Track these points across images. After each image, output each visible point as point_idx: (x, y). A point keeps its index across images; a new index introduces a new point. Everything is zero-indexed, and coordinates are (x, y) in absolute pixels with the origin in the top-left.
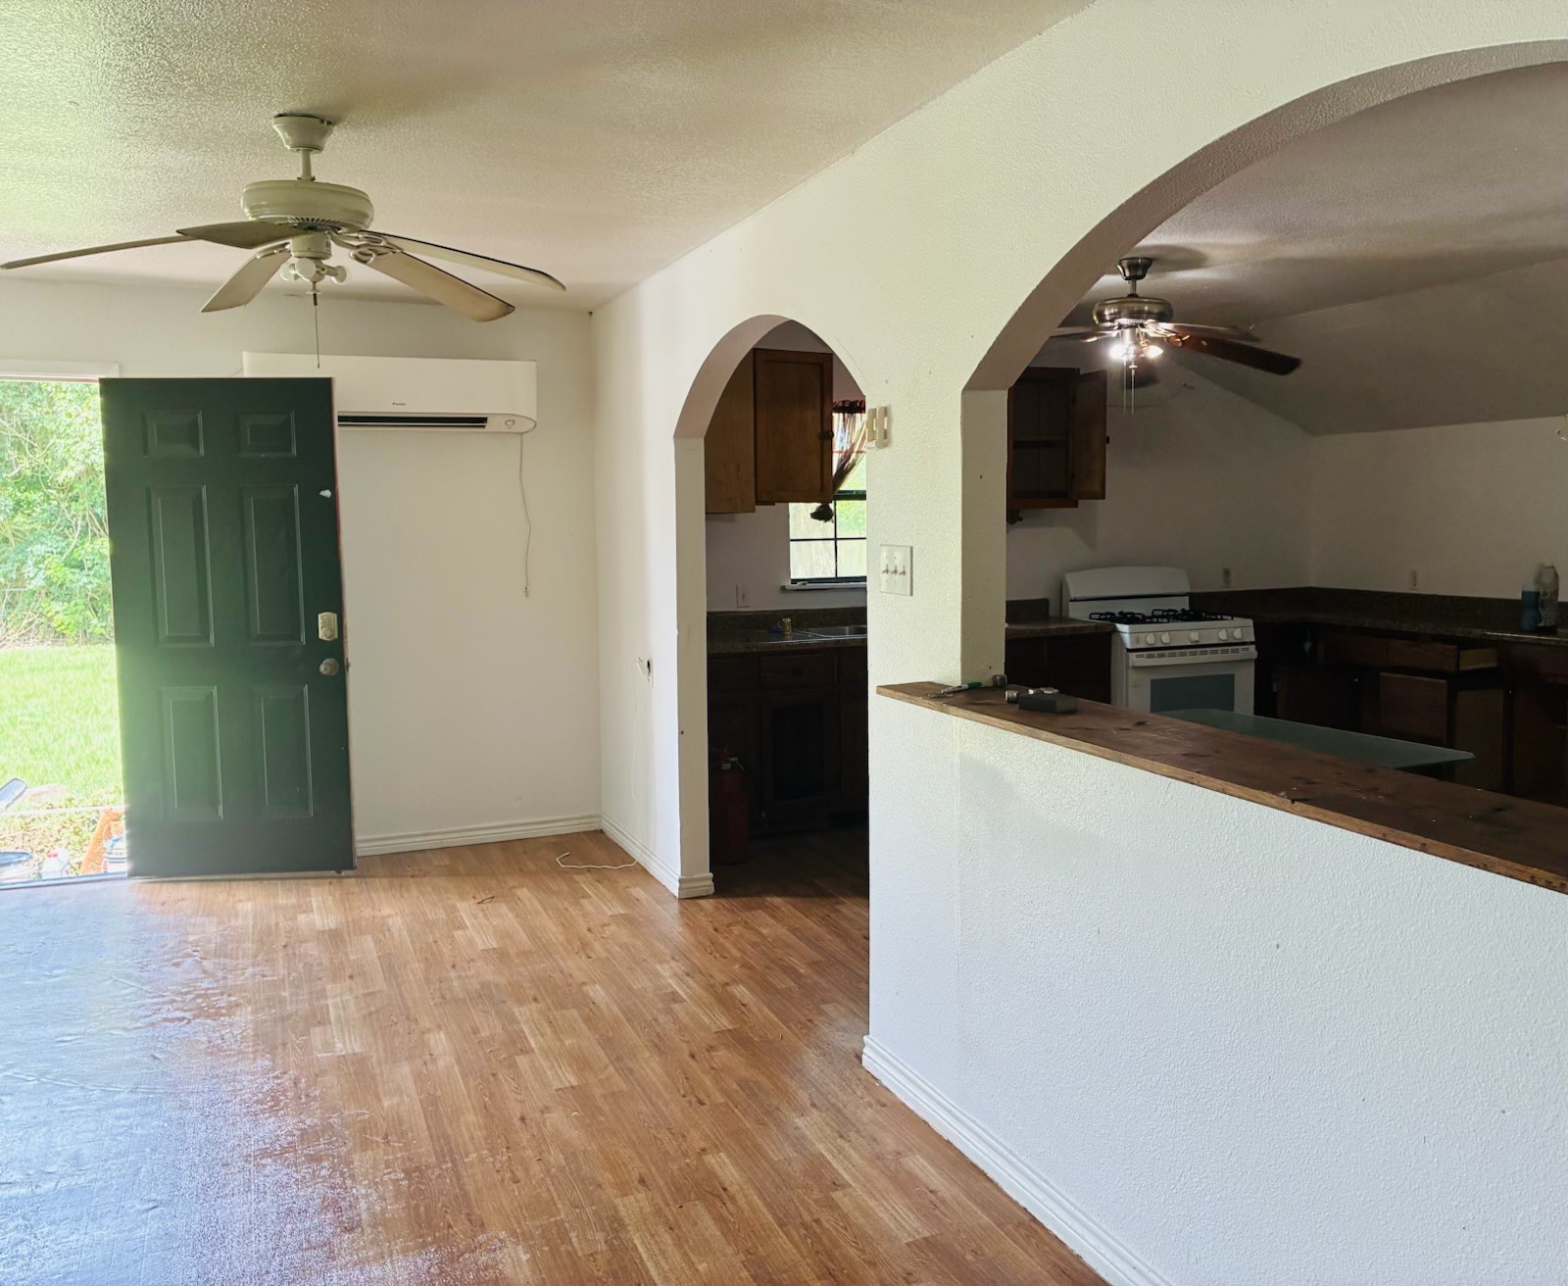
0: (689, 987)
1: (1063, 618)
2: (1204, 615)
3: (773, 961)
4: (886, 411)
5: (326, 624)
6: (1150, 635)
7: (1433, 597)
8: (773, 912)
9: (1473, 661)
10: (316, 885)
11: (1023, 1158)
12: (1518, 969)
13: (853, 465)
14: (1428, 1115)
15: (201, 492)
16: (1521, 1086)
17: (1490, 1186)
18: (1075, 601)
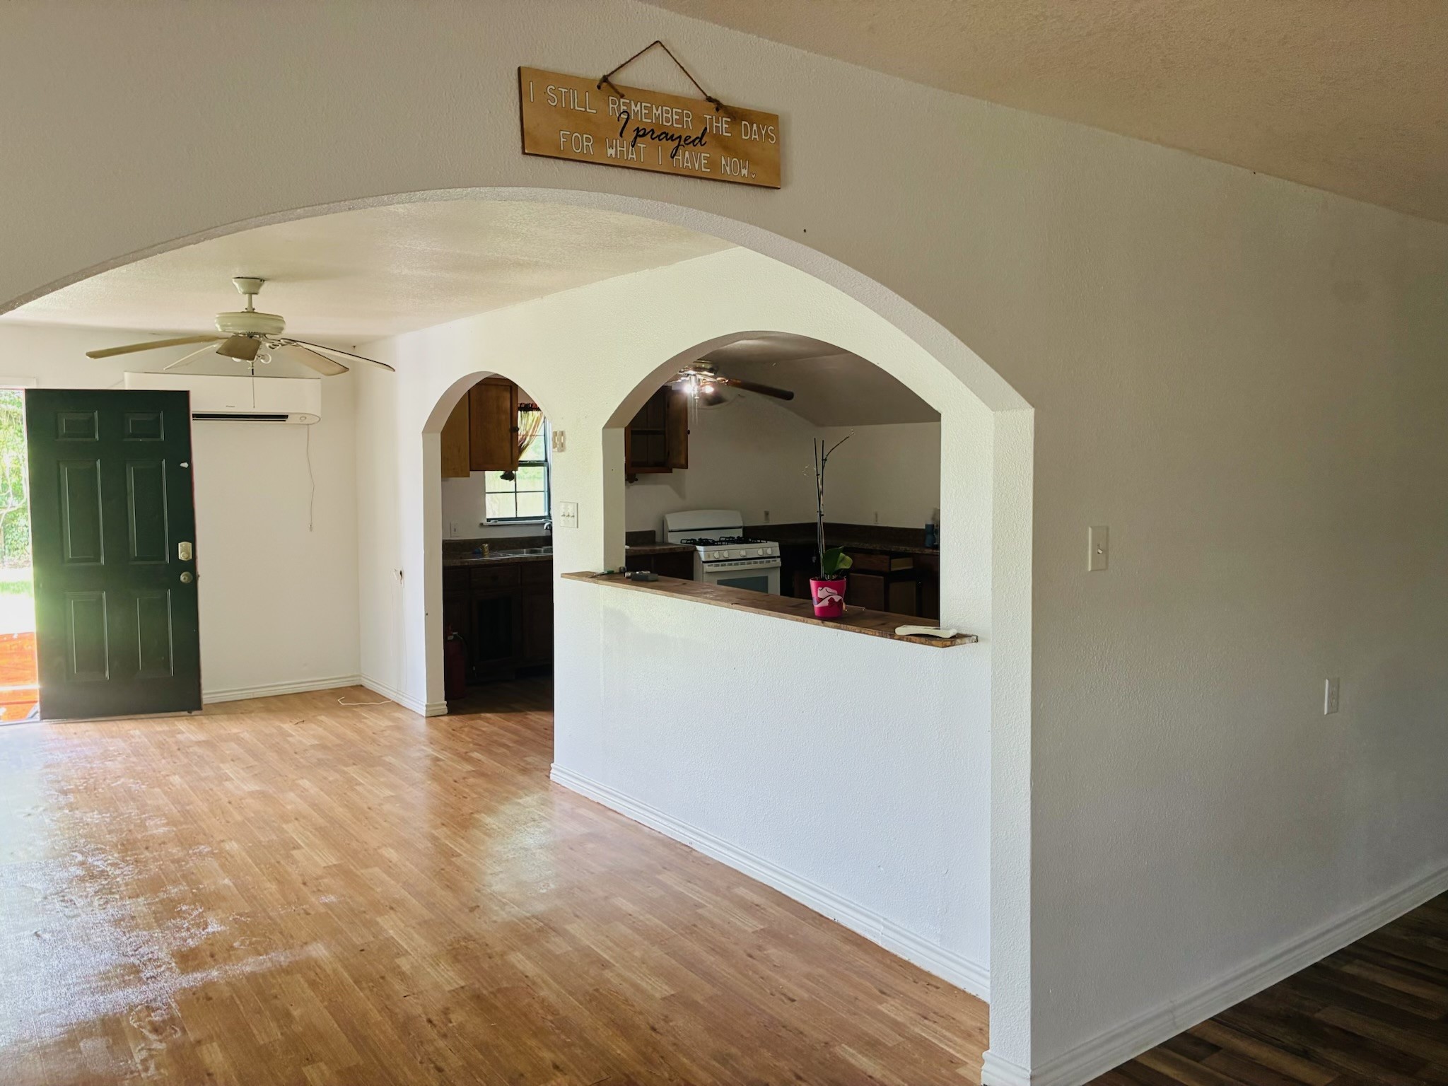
0: (444, 754)
1: (664, 543)
2: (750, 540)
3: (492, 741)
4: (562, 433)
5: (185, 550)
6: (717, 552)
8: (487, 720)
9: (899, 565)
10: (177, 720)
13: (528, 445)
15: (96, 464)
18: (672, 531)
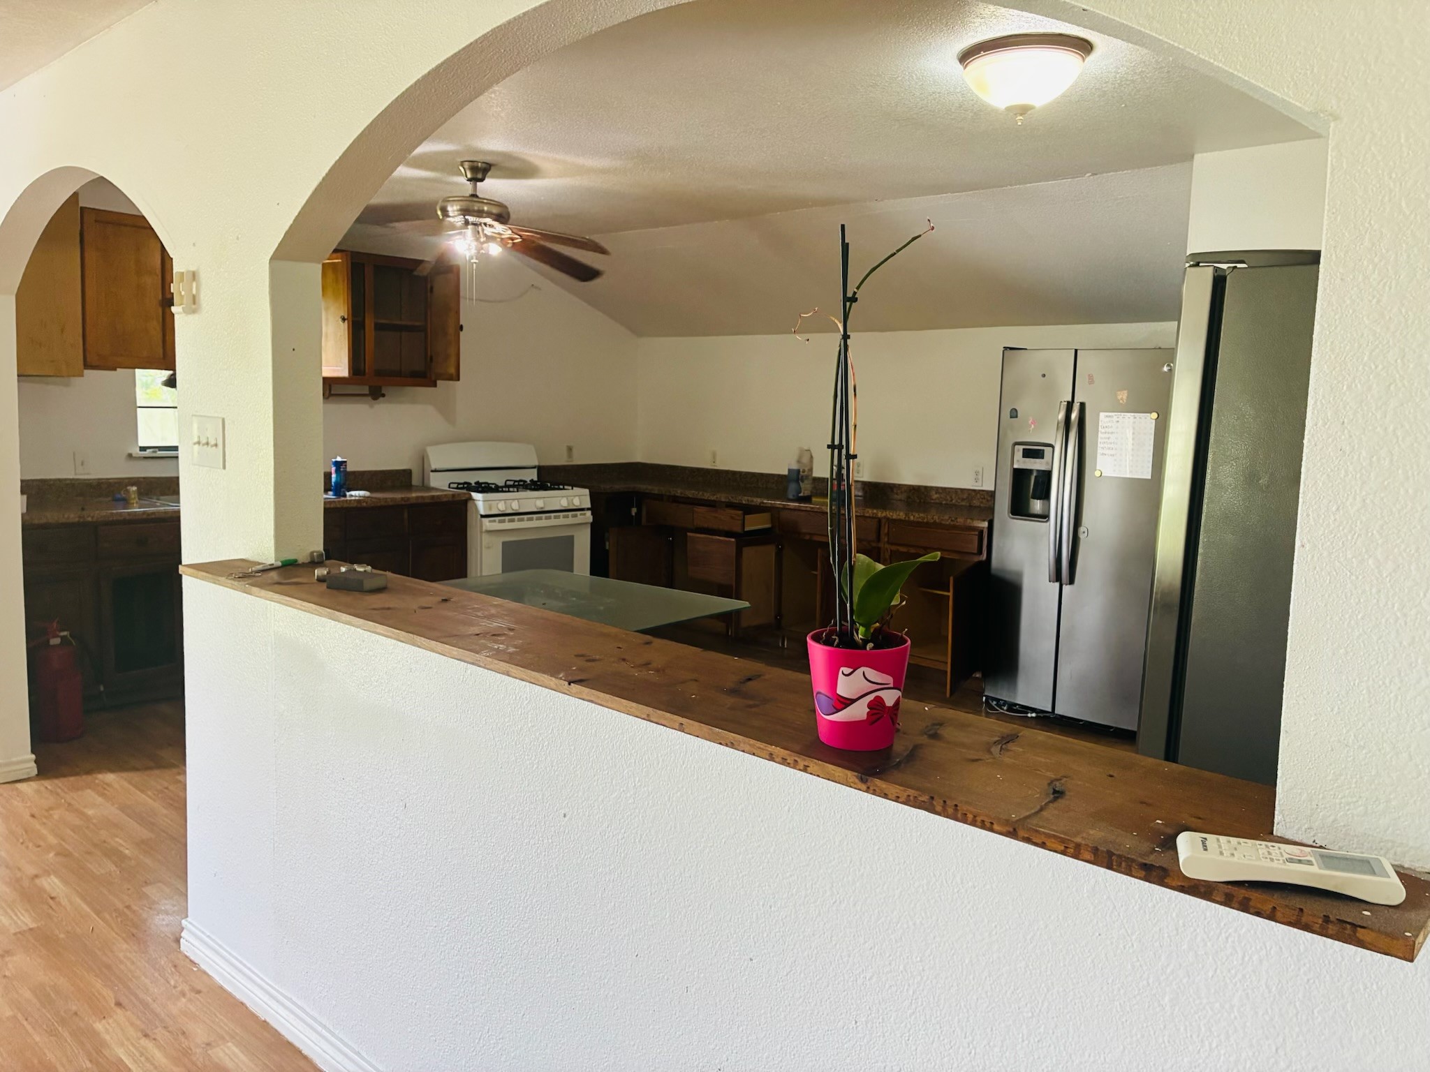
1: (424, 487)
2: (549, 485)
3: (95, 845)
4: (194, 276)
6: (501, 502)
7: (727, 472)
8: (103, 791)
9: (756, 523)
11: (337, 1032)
12: (763, 829)
14: (690, 966)
16: (765, 935)
17: (741, 1029)
18: (435, 471)
